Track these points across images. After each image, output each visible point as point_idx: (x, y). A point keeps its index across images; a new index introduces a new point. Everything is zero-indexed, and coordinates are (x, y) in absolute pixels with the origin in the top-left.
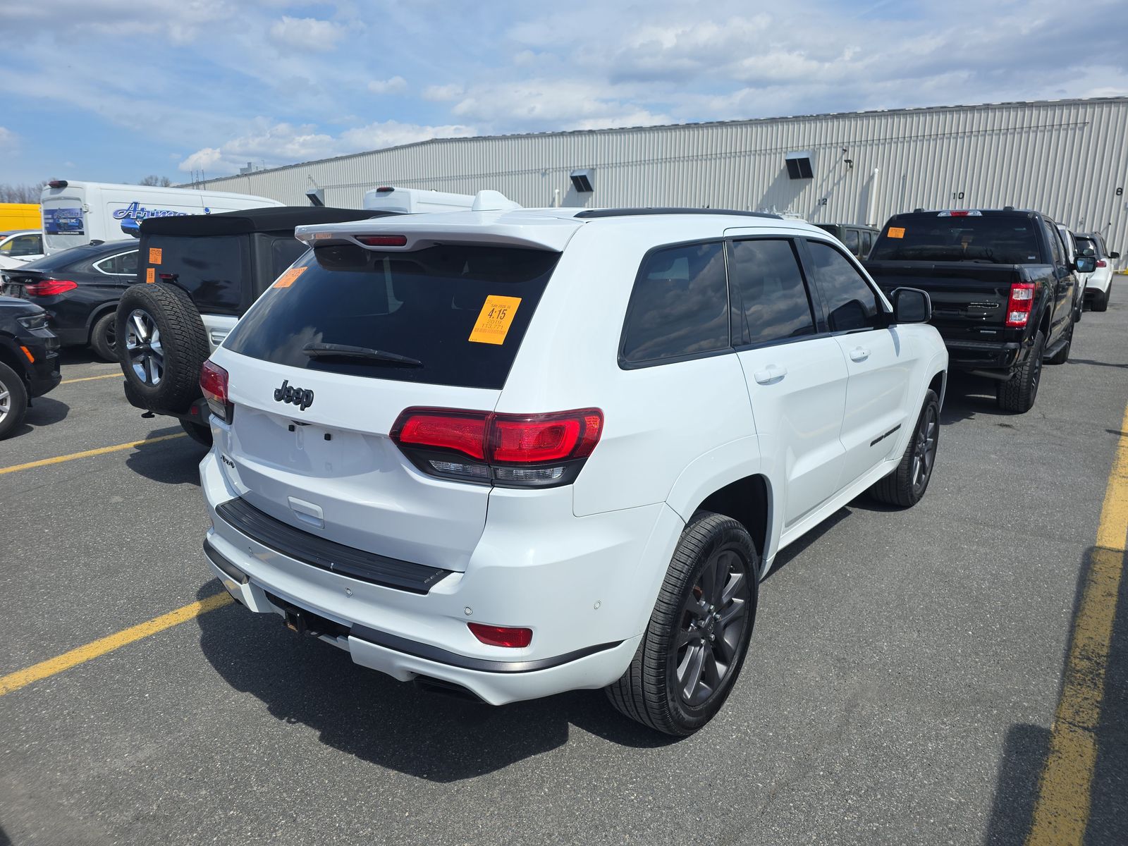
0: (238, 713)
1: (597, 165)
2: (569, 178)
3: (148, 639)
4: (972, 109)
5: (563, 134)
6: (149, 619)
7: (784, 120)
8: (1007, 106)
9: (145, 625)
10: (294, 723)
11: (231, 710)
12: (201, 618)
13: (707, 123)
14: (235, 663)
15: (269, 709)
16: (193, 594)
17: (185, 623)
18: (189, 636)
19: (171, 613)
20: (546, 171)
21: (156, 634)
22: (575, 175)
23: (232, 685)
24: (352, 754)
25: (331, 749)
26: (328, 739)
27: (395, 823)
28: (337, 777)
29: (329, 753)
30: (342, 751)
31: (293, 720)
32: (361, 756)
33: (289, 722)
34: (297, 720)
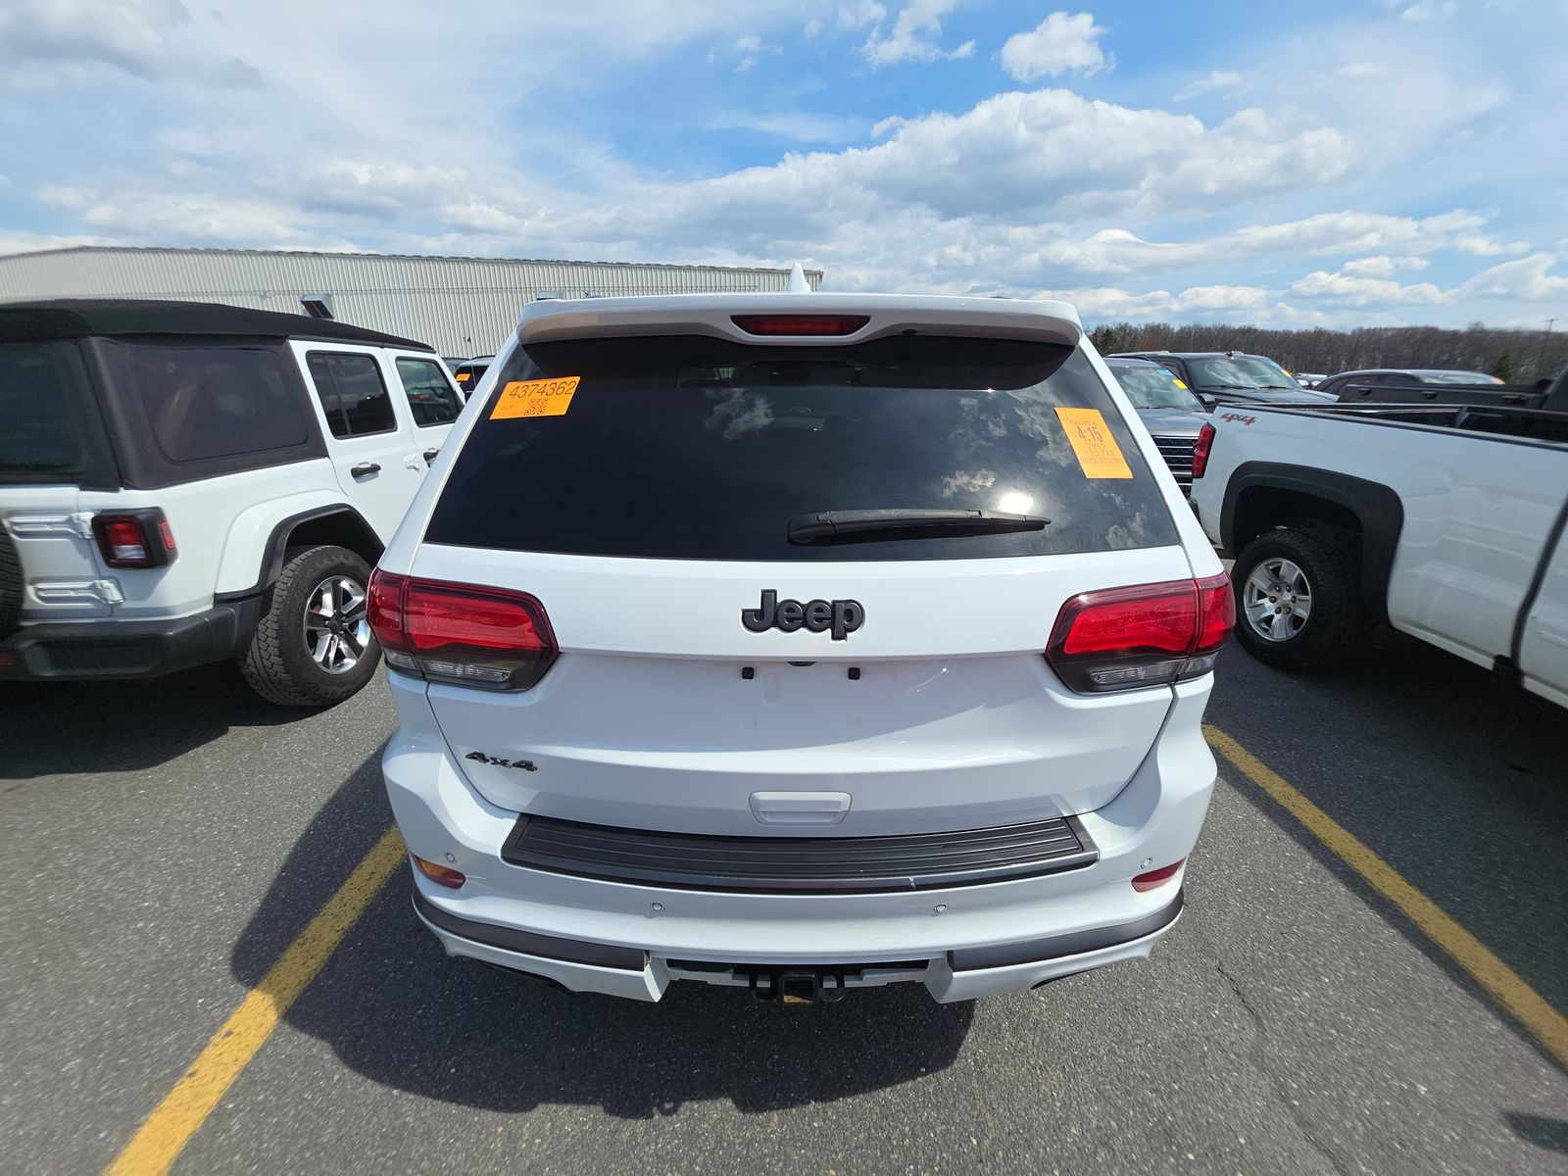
0: (567, 1153)
1: (332, 291)
2: (299, 303)
3: (218, 1117)
4: (680, 268)
5: (279, 253)
6: (178, 1073)
7: (527, 262)
8: (702, 268)
9: (182, 1090)
10: (675, 1110)
11: (549, 1158)
12: (296, 1015)
13: (451, 257)
14: (458, 1066)
15: (609, 1111)
16: (223, 977)
17: (268, 1043)
18: (306, 1063)
19: (215, 1039)
20: (265, 293)
21: (231, 1094)
22: (306, 299)
23: (498, 1109)
24: (809, 1103)
25: (775, 1116)
26: (752, 1101)
27: (980, 1166)
28: (837, 1154)
29: (781, 1124)
30: (792, 1107)
31: (668, 1106)
32: (822, 1098)
33: (666, 1113)
34: (675, 1102)
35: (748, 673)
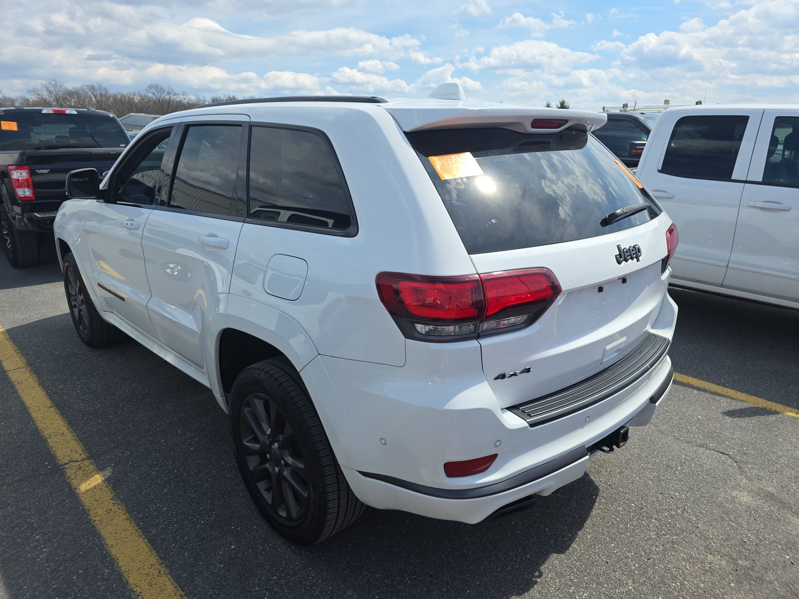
10: (541, 573)
24: (578, 533)
25: (574, 545)
26: (562, 547)
27: (643, 510)
28: (606, 539)
29: (579, 545)
30: (575, 539)
31: (537, 574)
32: (580, 528)
33: (540, 576)
34: (537, 570)
35: (601, 289)
